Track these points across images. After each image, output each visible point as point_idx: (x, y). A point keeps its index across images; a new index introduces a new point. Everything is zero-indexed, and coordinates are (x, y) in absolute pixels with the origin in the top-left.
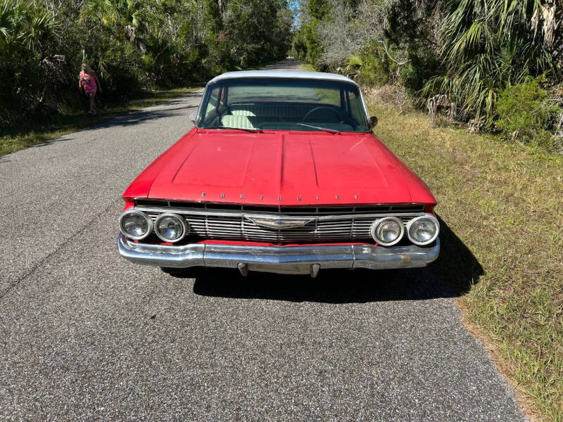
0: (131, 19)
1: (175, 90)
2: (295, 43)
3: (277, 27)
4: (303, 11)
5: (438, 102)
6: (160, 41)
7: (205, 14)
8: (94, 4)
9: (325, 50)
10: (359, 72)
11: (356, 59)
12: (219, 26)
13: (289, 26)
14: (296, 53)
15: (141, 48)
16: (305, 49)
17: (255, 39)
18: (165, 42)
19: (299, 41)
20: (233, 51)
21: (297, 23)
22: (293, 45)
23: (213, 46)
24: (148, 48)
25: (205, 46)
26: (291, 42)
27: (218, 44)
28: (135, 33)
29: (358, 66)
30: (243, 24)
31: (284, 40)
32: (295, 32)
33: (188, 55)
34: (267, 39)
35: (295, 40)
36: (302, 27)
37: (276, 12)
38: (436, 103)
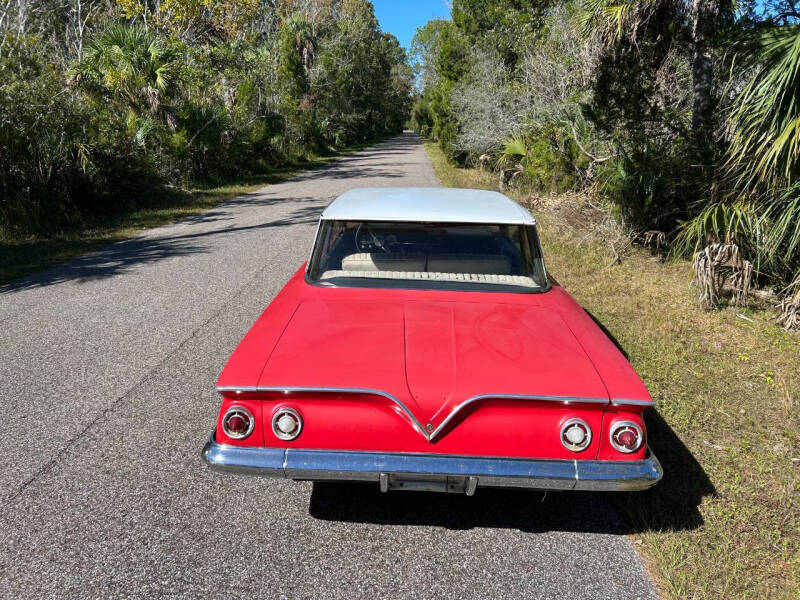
0: (154, 77)
1: (222, 190)
2: (416, 112)
3: (391, 89)
4: (427, 67)
5: (716, 258)
6: (204, 111)
7: (282, 70)
8: (95, 52)
9: (464, 129)
10: (520, 167)
11: (517, 146)
12: (303, 87)
13: (408, 88)
14: (417, 125)
15: (169, 122)
16: (431, 123)
18: (209, 113)
19: (421, 110)
20: (325, 123)
21: (418, 85)
22: (413, 114)
23: (291, 117)
24: (180, 122)
25: (278, 117)
26: (410, 111)
27: (299, 114)
28: (159, 99)
29: (518, 157)
30: (340, 85)
31: (400, 107)
32: (415, 96)
33: (248, 132)
34: (377, 106)
35: (416, 107)
36: (426, 90)
37: (390, 69)
38: (712, 260)
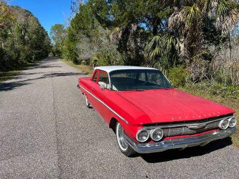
11: (95, 58)
14: (52, 54)
17: (36, 48)
21: (53, 42)
27: (24, 50)
29: (96, 61)
30: (33, 42)
31: (47, 49)
32: (52, 45)
33: (12, 56)
36: (57, 44)
37: (45, 37)
